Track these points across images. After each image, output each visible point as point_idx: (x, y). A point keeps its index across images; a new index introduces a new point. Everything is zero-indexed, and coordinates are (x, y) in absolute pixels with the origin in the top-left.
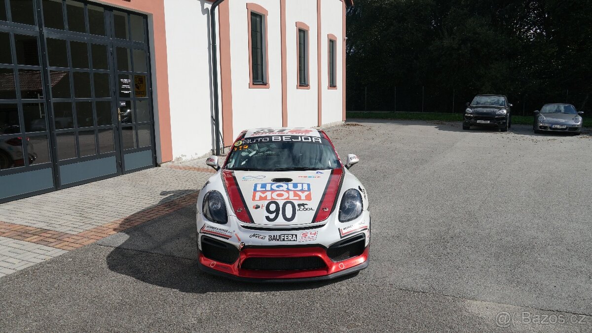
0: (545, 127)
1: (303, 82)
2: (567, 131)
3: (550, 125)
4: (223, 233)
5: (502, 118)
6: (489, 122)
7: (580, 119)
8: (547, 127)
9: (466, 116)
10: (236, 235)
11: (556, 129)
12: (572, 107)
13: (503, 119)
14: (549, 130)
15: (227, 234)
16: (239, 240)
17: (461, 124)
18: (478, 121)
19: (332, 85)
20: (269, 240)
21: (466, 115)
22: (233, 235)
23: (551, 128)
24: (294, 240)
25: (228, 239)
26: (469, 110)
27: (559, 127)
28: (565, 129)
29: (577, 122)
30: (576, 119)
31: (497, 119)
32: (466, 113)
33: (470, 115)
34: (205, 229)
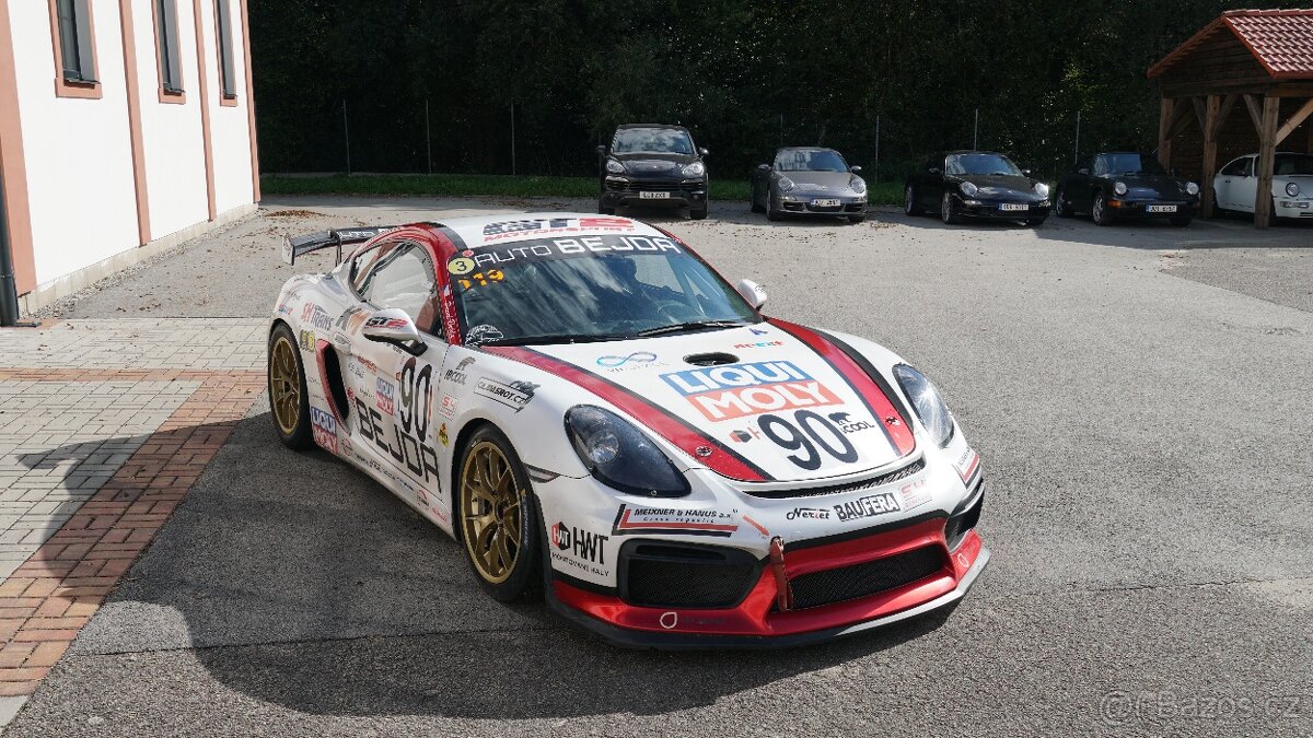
0: (798, 206)
1: (171, 89)
2: (842, 212)
3: (806, 200)
4: (703, 520)
5: (694, 185)
6: (667, 195)
7: (863, 185)
8: (800, 204)
9: (611, 182)
10: (745, 518)
11: (819, 208)
12: (835, 154)
13: (696, 186)
14: (806, 211)
15: (717, 521)
16: (764, 532)
17: (595, 202)
18: (642, 195)
19: (228, 96)
20: (841, 518)
21: (608, 177)
22: (737, 519)
23: (809, 206)
24: (894, 509)
25: (728, 535)
26: (613, 165)
27: (825, 203)
28: (838, 209)
29: (858, 191)
30: (856, 184)
31: (684, 187)
32: (606, 173)
33: (620, 179)
34: (632, 519)
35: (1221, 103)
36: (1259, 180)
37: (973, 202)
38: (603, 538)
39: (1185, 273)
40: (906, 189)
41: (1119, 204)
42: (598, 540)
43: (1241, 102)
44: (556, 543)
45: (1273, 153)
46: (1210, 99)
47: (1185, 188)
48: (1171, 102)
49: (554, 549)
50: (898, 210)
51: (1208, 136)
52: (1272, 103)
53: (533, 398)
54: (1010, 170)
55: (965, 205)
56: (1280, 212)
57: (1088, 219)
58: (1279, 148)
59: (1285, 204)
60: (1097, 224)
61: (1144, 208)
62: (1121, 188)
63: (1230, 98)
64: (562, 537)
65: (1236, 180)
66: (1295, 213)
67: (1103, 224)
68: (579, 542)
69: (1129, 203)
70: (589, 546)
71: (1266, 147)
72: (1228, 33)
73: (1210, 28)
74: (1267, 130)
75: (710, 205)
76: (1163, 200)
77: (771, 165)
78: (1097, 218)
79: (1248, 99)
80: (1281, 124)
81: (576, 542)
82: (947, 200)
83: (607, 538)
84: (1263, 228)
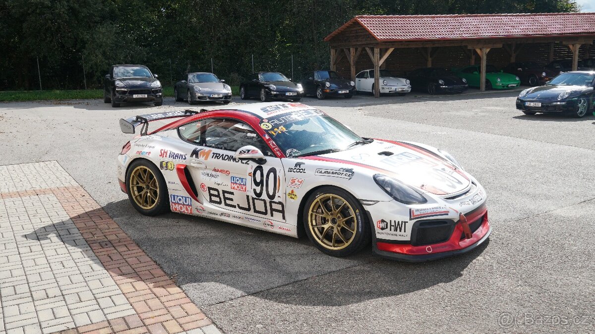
3: (208, 95)
4: (439, 210)
6: (146, 96)
7: (229, 87)
8: (205, 97)
11: (213, 98)
12: (212, 75)
13: (157, 91)
14: (208, 100)
15: (443, 210)
16: (458, 212)
18: (135, 96)
21: (117, 89)
22: (448, 209)
23: (209, 98)
25: (447, 214)
26: (118, 83)
27: (216, 96)
28: (222, 98)
29: (227, 90)
30: (227, 87)
31: (153, 92)
32: (115, 87)
33: (123, 89)
34: (416, 213)
35: (356, 51)
36: (375, 79)
37: (275, 93)
38: (405, 222)
39: (370, 115)
40: (240, 89)
41: (328, 91)
42: (403, 223)
43: (364, 49)
44: (379, 228)
45: (379, 69)
46: (351, 49)
47: (350, 84)
48: (334, 51)
49: (377, 230)
50: (239, 97)
51: (352, 63)
52: (377, 51)
53: (355, 174)
54: (285, 79)
55: (271, 94)
56: (382, 91)
57: (315, 97)
58: (380, 67)
59: (383, 88)
60: (319, 99)
61: (337, 92)
62: (328, 84)
63: (360, 49)
64: (382, 225)
65: (363, 80)
66: (387, 91)
67: (322, 99)
68: (393, 226)
69: (332, 90)
70: (398, 226)
71: (377, 67)
72: (357, 24)
73: (350, 22)
74: (376, 61)
75: (164, 100)
76: (342, 89)
77: (187, 81)
78: (319, 97)
79: (367, 49)
80: (380, 58)
81: (391, 226)
82: (263, 92)
83: (407, 222)
84: (378, 98)
